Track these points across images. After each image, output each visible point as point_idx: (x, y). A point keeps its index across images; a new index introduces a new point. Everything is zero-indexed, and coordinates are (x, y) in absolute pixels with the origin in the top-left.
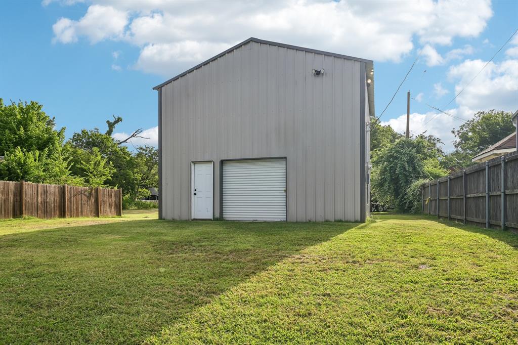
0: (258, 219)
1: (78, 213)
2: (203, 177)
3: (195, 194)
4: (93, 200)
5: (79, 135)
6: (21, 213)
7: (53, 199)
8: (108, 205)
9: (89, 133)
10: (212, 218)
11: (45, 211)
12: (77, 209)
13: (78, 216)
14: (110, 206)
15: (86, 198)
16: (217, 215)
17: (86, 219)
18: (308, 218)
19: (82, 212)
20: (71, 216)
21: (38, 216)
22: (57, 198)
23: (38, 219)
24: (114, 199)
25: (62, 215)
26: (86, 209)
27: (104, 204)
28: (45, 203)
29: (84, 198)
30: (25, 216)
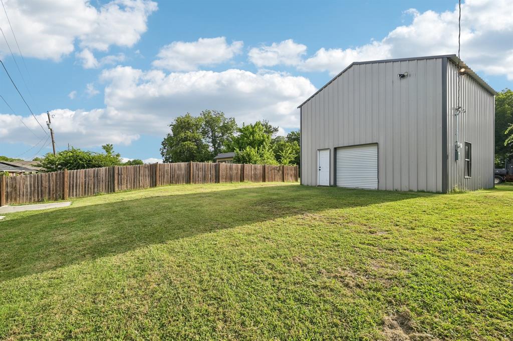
0: (360, 187)
1: (273, 180)
2: (324, 159)
3: (320, 170)
4: (281, 172)
5: (290, 134)
6: (244, 180)
7: (259, 172)
8: (290, 175)
9: (295, 133)
10: (329, 185)
11: (255, 178)
12: (272, 178)
13: (272, 181)
14: (291, 176)
15: (277, 172)
16: (332, 183)
17: (277, 183)
18: (395, 188)
19: (274, 179)
20: (269, 181)
21: (252, 181)
22: (262, 172)
23: (251, 183)
24: (293, 172)
25: (264, 180)
26: (277, 177)
27: (288, 174)
28: (255, 174)
29: (276, 171)
30: (245, 181)
